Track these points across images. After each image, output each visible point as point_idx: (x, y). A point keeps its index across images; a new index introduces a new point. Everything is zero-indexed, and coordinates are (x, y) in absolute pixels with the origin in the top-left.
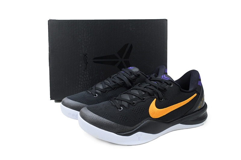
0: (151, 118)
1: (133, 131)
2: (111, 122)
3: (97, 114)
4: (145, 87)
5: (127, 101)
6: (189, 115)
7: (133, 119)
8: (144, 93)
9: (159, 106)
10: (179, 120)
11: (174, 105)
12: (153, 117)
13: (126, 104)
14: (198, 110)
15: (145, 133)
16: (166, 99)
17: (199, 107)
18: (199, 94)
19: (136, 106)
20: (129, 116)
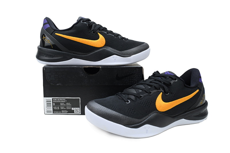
0: (157, 112)
1: (141, 123)
2: (119, 114)
3: (105, 107)
4: (150, 82)
5: (134, 94)
6: (192, 111)
7: (140, 111)
8: (149, 87)
9: (165, 100)
10: (182, 115)
11: (179, 99)
12: (160, 110)
13: (133, 97)
14: (200, 106)
15: (152, 126)
16: (171, 93)
17: (201, 103)
18: (201, 91)
19: (143, 99)
20: (137, 109)
